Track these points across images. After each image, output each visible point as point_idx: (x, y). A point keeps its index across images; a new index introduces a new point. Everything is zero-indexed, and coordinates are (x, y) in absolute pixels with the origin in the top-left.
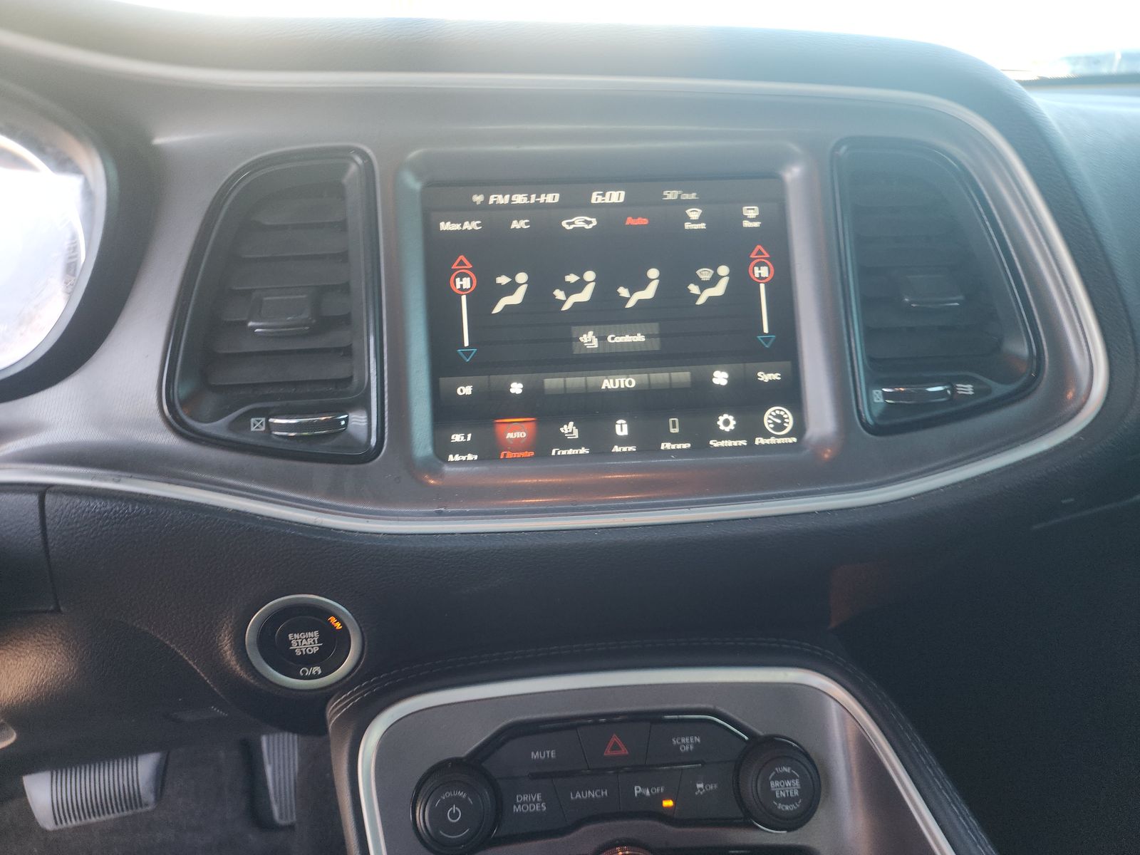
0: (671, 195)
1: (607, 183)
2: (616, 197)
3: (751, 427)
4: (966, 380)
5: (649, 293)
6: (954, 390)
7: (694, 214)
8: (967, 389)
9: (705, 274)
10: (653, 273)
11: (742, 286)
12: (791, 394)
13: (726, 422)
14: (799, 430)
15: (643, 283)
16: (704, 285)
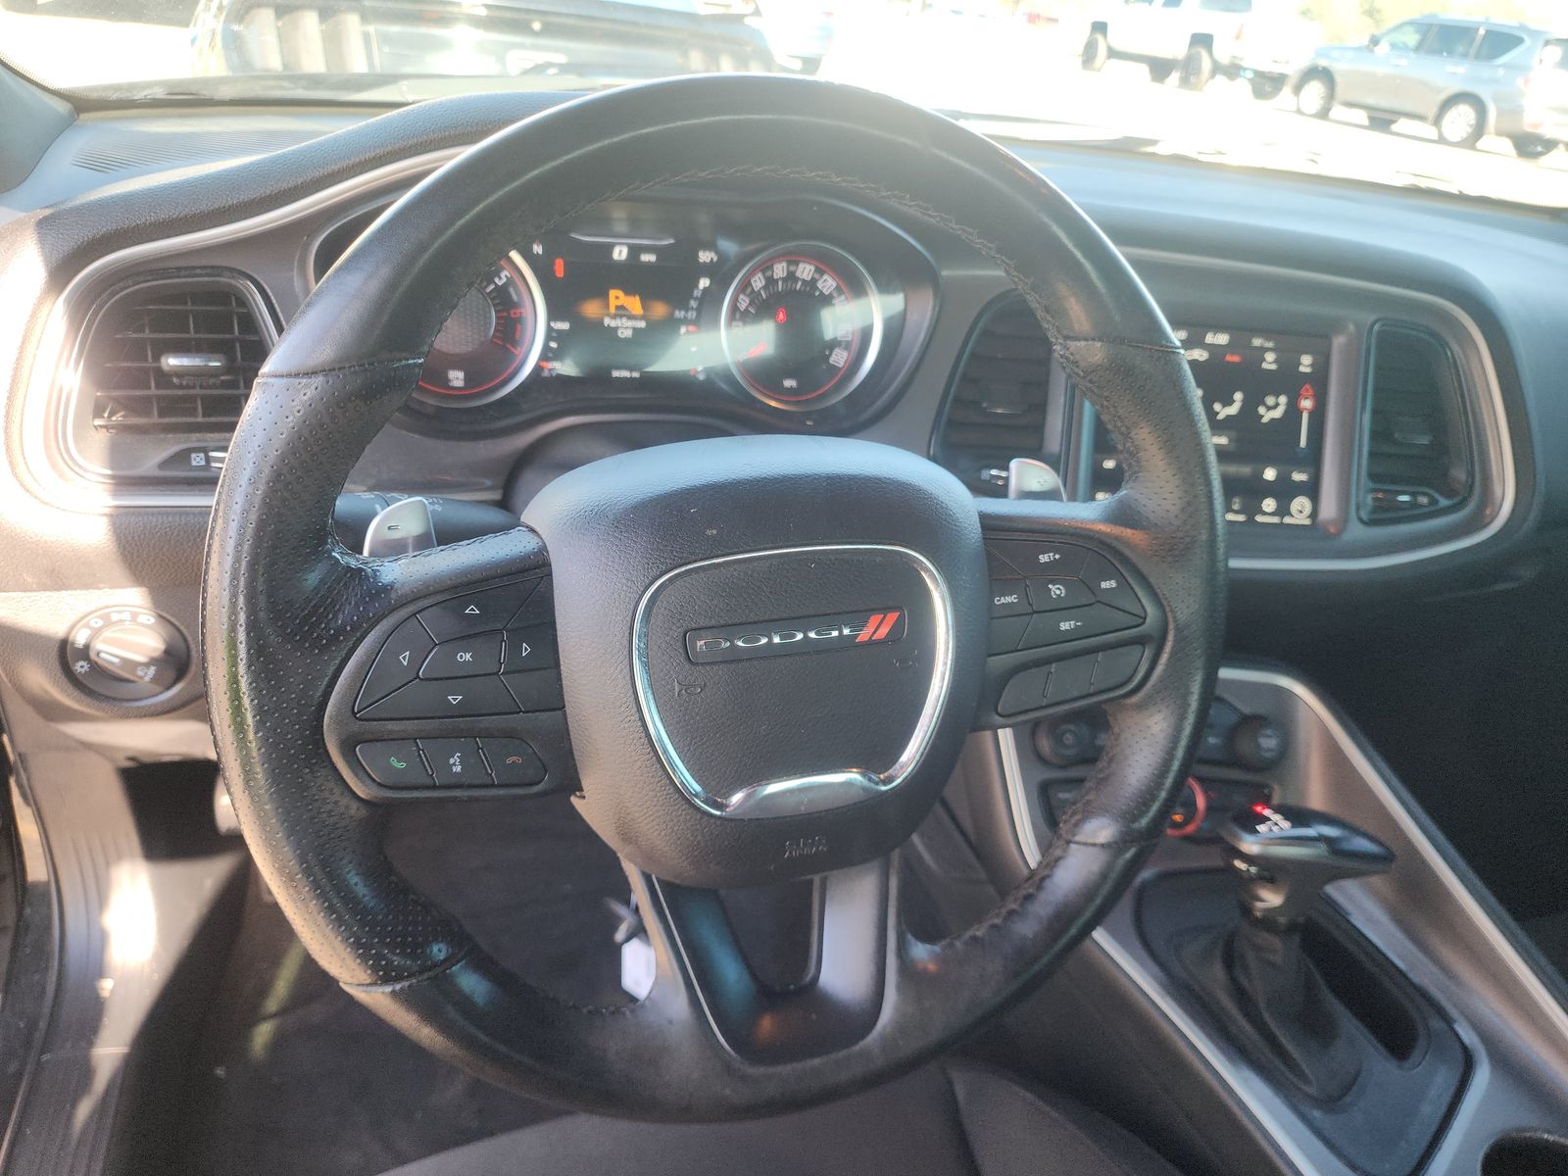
0: (1257, 342)
1: (1218, 328)
2: (1222, 339)
3: (1283, 510)
4: (1425, 494)
5: (1233, 410)
6: (1416, 500)
7: (1270, 357)
8: (1424, 500)
9: (1270, 400)
10: (1238, 396)
11: (1293, 411)
12: (1313, 490)
13: (1269, 505)
14: (1314, 515)
15: (1229, 402)
16: (1269, 408)
